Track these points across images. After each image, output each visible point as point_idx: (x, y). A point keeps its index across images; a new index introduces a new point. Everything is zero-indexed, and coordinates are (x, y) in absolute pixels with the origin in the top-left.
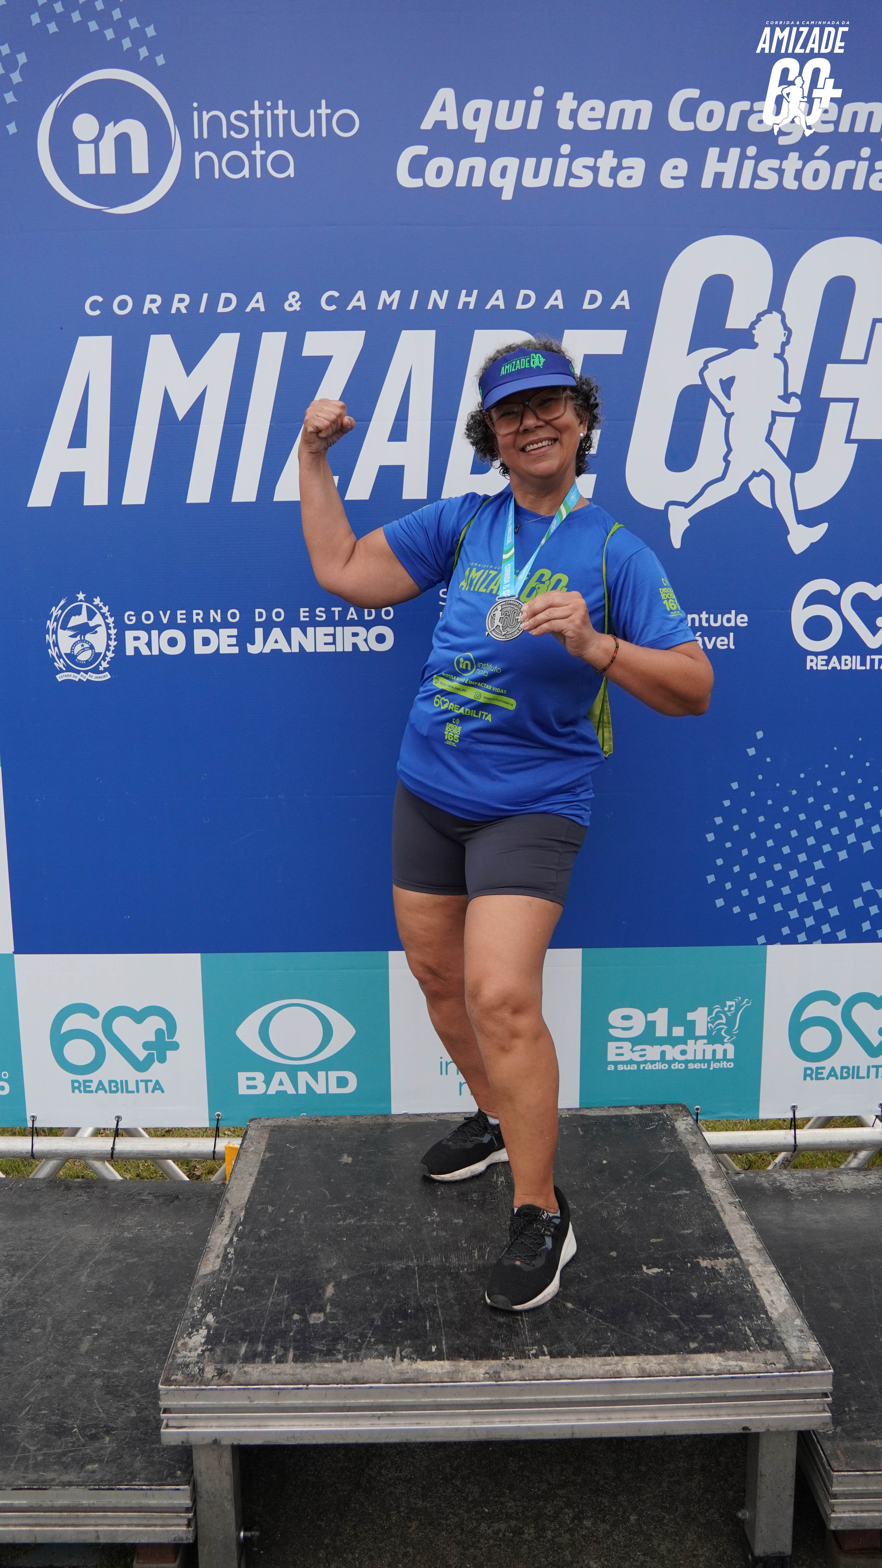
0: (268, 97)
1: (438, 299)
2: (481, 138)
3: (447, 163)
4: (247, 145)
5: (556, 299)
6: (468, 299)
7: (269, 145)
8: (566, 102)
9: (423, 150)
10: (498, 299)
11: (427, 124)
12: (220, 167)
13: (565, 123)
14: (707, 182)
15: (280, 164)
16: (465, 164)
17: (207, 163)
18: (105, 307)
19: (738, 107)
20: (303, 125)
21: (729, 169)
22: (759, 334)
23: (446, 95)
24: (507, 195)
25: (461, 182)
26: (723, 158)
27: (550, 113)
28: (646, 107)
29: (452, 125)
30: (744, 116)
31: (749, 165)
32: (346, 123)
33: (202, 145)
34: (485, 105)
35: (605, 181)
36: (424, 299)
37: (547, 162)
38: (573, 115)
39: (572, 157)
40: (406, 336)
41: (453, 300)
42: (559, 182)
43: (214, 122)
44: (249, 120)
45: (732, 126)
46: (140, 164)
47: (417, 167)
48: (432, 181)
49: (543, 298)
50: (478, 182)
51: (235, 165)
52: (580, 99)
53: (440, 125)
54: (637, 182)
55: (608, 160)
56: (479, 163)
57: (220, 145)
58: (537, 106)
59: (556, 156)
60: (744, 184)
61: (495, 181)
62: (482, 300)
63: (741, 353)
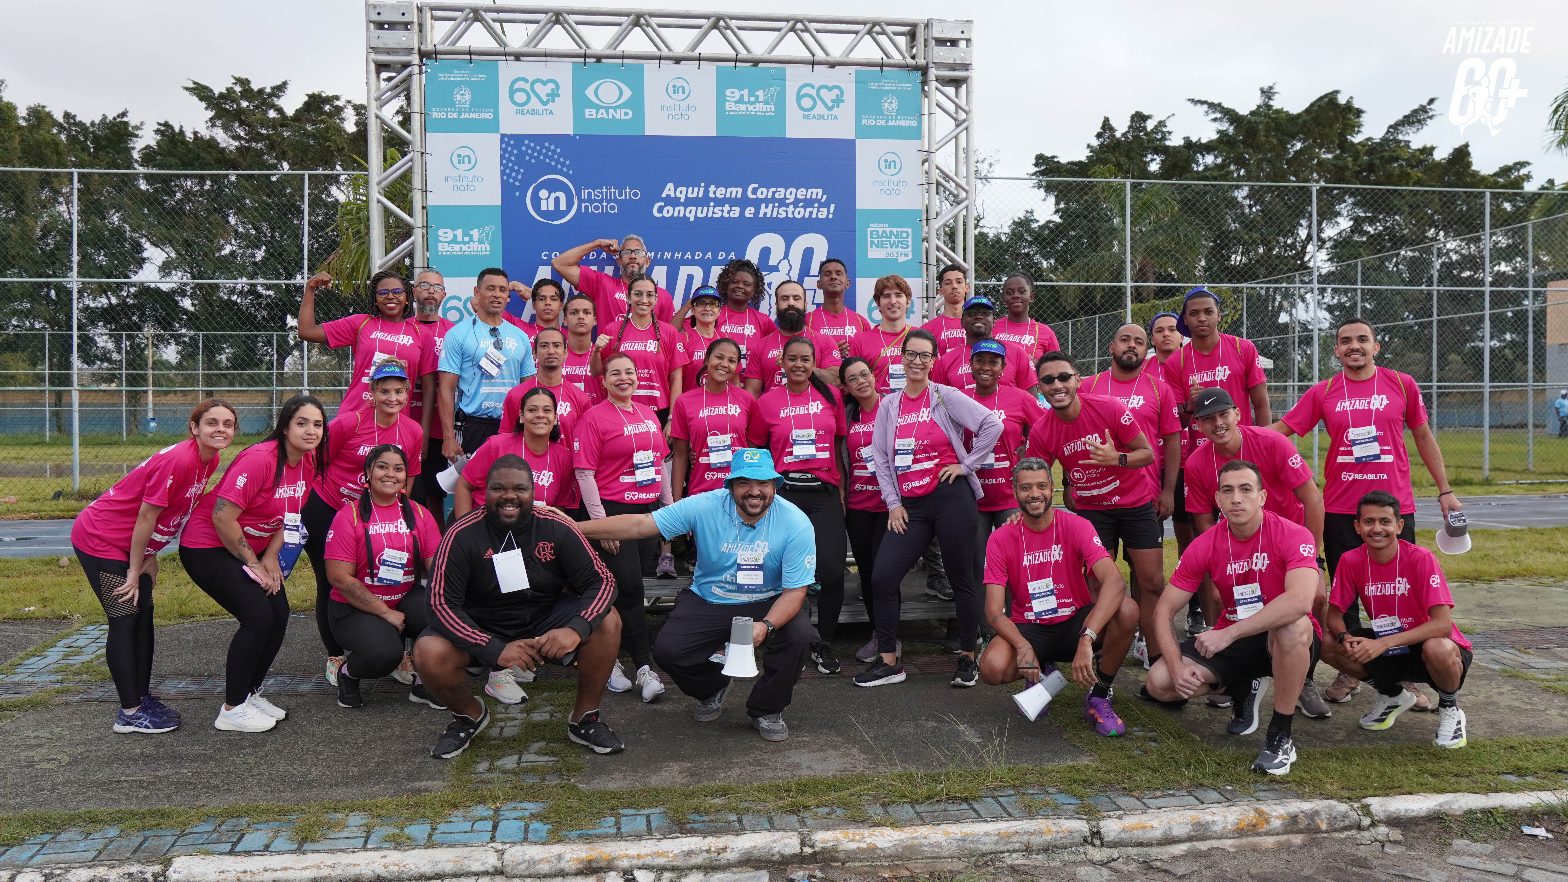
0: (608, 185)
1: (668, 255)
2: (682, 200)
3: (671, 209)
4: (601, 201)
5: (709, 255)
6: (678, 255)
7: (608, 201)
8: (712, 188)
9: (662, 204)
10: (688, 255)
11: (664, 195)
12: (591, 208)
13: (712, 195)
14: (761, 215)
15: (612, 208)
16: (677, 209)
17: (586, 207)
18: (549, 256)
19: (772, 190)
20: (620, 195)
21: (769, 211)
22: (780, 267)
23: (670, 185)
24: (692, 220)
25: (676, 215)
26: (767, 207)
27: (706, 192)
28: (740, 190)
29: (673, 195)
30: (774, 193)
31: (776, 210)
32: (635, 194)
33: (585, 201)
34: (684, 189)
35: (726, 215)
36: (662, 255)
37: (705, 208)
38: (715, 193)
39: (714, 207)
40: (656, 268)
41: (673, 255)
42: (710, 215)
43: (589, 193)
44: (602, 193)
45: (770, 196)
46: (563, 207)
47: (660, 210)
48: (666, 215)
49: (704, 255)
50: (681, 215)
51: (597, 208)
52: (717, 187)
53: (668, 195)
54: (737, 215)
55: (727, 208)
56: (682, 208)
57: (590, 200)
58: (702, 190)
59: (709, 206)
60: (774, 216)
61: (688, 215)
62: (683, 256)
63: (774, 273)
